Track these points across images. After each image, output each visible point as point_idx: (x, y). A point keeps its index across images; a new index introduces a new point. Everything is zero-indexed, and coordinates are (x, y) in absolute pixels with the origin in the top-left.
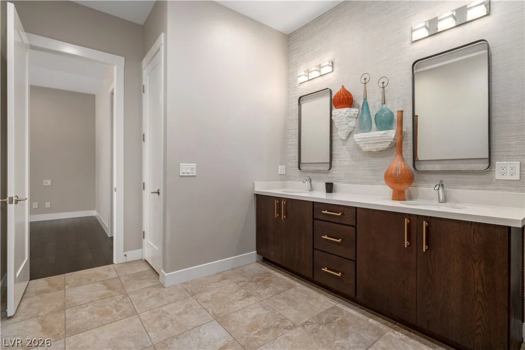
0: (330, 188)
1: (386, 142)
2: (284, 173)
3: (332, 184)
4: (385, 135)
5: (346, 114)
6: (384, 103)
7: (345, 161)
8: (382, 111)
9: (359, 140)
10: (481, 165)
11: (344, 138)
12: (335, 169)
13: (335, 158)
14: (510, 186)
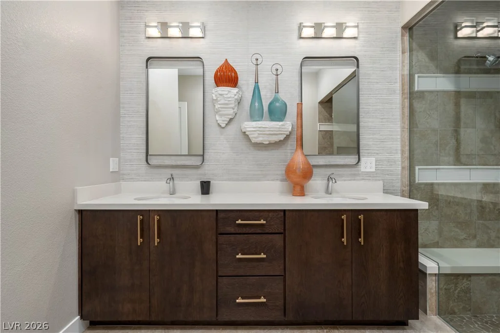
0: (205, 188)
1: (282, 134)
2: (117, 170)
3: (209, 183)
4: (283, 127)
5: (235, 95)
6: (278, 92)
7: (223, 153)
8: (276, 100)
9: (254, 129)
10: (351, 159)
11: (223, 125)
12: (208, 163)
13: (209, 149)
14: (369, 176)
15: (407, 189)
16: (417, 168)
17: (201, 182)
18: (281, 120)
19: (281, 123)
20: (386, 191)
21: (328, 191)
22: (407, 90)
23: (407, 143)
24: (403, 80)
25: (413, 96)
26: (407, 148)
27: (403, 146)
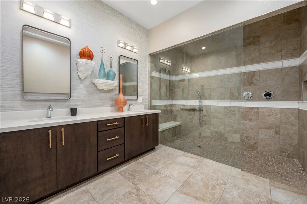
0: (74, 112)
3: (76, 109)
6: (111, 68)
7: (82, 93)
8: (110, 71)
10: (135, 98)
11: (83, 79)
12: (73, 99)
13: (73, 91)
14: (140, 104)
15: (150, 107)
16: (152, 100)
17: (71, 109)
18: (113, 80)
19: (112, 81)
20: (145, 109)
21: (129, 110)
22: (150, 75)
23: (150, 93)
24: (149, 71)
25: (152, 78)
26: (150, 94)
27: (149, 94)
